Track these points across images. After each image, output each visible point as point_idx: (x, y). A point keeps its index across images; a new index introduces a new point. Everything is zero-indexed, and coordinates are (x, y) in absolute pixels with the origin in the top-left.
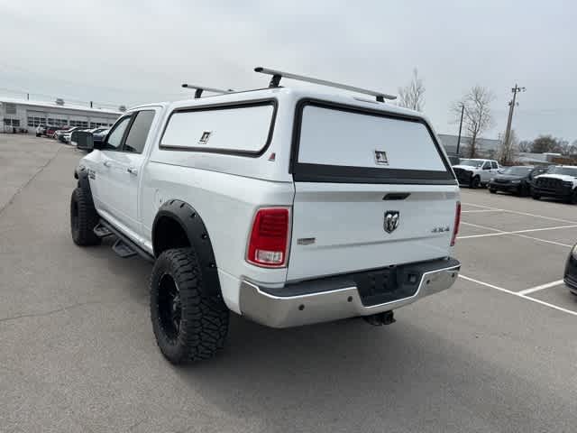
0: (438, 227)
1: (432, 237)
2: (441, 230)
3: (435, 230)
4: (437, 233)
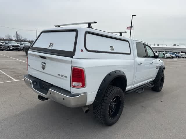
0: (61, 74)
1: (58, 77)
2: (62, 76)
3: (59, 75)
4: (60, 77)
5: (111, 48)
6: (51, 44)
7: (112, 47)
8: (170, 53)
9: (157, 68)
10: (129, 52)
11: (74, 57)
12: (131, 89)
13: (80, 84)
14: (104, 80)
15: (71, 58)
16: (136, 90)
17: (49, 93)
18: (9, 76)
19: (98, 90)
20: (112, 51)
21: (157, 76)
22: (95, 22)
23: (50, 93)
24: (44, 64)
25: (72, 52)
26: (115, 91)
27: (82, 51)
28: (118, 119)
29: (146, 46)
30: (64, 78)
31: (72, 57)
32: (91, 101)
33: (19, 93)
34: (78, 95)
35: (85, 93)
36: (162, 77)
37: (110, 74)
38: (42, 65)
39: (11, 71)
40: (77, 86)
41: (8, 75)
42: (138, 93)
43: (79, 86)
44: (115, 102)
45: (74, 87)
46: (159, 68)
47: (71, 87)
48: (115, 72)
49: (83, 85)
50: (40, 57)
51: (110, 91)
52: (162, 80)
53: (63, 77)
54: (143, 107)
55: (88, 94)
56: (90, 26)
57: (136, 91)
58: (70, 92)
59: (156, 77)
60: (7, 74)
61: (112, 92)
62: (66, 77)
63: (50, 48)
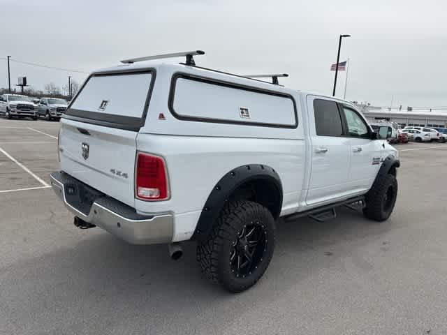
1: (110, 176)
2: (119, 173)
3: (113, 171)
4: (115, 175)
5: (242, 113)
6: (104, 101)
7: (246, 110)
8: (437, 130)
9: (373, 164)
10: (293, 123)
11: (142, 129)
12: (299, 211)
13: (155, 192)
14: (218, 185)
15: (136, 133)
16: (314, 214)
17: (92, 211)
18: (35, 177)
19: (202, 208)
20: (245, 119)
21: (375, 183)
22: (201, 53)
23: (95, 212)
24: (86, 147)
25: (139, 118)
26: (249, 213)
27: (162, 116)
28: (259, 278)
29: (345, 110)
30: (122, 177)
31: (137, 130)
32: (186, 233)
33: (51, 214)
34: (151, 217)
35: (170, 212)
36: (391, 187)
37: (233, 173)
38: (83, 148)
39: (44, 165)
40: (149, 197)
41: (34, 175)
42: (318, 221)
43: (154, 197)
44: (251, 238)
45: (142, 198)
46: (381, 163)
47: (135, 197)
48: (249, 168)
49: (163, 195)
50: (78, 131)
51: (236, 212)
52: (392, 192)
53: (120, 175)
54: (329, 254)
55: (176, 216)
56: (190, 62)
57: (315, 217)
58: (134, 210)
59: (373, 185)
60: (34, 172)
61: (239, 215)
62: (125, 175)
63: (101, 111)
